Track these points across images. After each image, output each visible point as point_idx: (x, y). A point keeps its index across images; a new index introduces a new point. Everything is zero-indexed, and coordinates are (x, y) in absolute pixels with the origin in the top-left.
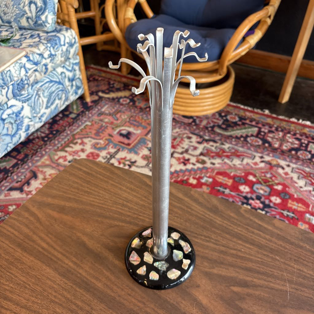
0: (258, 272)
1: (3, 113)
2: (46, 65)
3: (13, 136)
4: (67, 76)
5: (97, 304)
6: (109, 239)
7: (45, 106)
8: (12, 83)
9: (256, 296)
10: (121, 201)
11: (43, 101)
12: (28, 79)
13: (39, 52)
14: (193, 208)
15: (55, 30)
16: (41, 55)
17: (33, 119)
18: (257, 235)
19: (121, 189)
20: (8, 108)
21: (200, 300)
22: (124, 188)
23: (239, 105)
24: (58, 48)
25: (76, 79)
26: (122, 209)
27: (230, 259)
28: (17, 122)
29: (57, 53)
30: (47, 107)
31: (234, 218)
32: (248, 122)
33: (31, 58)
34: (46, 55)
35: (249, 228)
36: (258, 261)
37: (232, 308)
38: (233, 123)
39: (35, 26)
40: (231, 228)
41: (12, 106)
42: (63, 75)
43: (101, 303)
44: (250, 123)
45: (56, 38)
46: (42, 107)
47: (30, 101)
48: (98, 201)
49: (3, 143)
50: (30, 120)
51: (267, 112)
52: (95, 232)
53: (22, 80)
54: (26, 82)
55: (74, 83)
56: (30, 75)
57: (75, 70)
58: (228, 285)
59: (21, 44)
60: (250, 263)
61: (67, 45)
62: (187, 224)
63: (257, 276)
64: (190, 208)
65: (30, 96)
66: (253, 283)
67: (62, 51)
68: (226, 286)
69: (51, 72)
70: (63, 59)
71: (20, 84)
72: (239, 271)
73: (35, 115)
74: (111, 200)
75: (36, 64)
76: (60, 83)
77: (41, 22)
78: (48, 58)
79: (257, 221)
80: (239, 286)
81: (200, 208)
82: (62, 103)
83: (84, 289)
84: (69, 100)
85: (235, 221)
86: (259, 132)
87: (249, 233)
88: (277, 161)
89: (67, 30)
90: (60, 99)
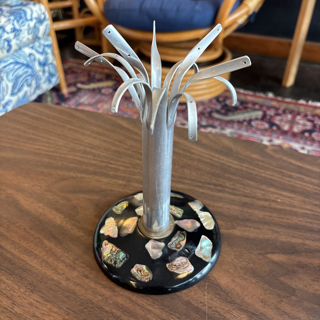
0: (311, 231)
2: (8, 41)
4: (37, 59)
5: (25, 294)
6: (59, 196)
7: (10, 91)
9: (315, 267)
10: (82, 148)
11: (7, 86)
14: (193, 151)
15: (21, 4)
16: (2, 28)
18: (298, 179)
19: (83, 134)
21: (215, 279)
22: (88, 133)
24: (22, 22)
25: (49, 64)
26: (83, 157)
27: (260, 214)
29: (23, 28)
30: (13, 94)
31: (259, 160)
32: (250, 106)
34: (8, 28)
35: (283, 171)
36: (307, 214)
37: (274, 290)
38: (233, 107)
40: (255, 172)
42: (32, 57)
43: (33, 293)
44: (253, 107)
45: (22, 12)
46: (7, 93)
48: (46, 149)
51: (271, 95)
52: (37, 187)
55: (46, 68)
57: (46, 54)
58: (263, 252)
60: (294, 218)
61: (34, 21)
62: (186, 171)
63: (310, 235)
64: (189, 152)
66: (305, 247)
67: (29, 26)
68: (259, 254)
69: (16, 51)
70: (30, 37)
72: (278, 230)
74: (67, 147)
76: (28, 66)
78: (11, 32)
79: (293, 162)
80: (283, 253)
81: (203, 150)
82: (32, 90)
83: (5, 271)
84: (41, 88)
85: (261, 163)
86: (264, 116)
87: (284, 178)
88: (288, 144)
89: (34, 4)
90: (29, 85)
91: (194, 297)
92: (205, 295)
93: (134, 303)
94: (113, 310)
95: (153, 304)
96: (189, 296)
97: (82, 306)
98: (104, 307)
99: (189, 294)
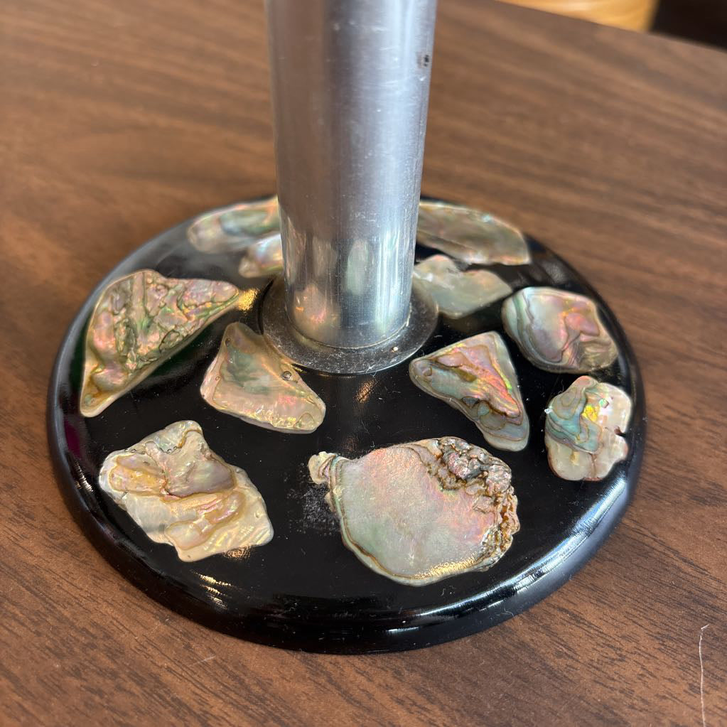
91: (639, 689)
92: (694, 689)
93: (323, 680)
94: (212, 701)
95: (420, 700)
96: (610, 684)
97: (59, 656)
98: (168, 678)
99: (611, 674)
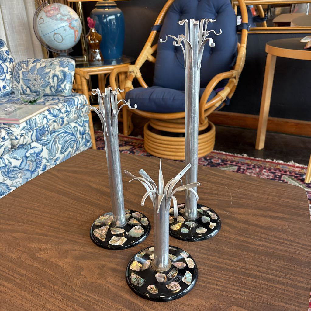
1: (26, 152)
2: (62, 118)
3: (33, 172)
4: (78, 130)
7: (59, 151)
8: (36, 128)
11: (58, 147)
12: (48, 127)
13: (58, 108)
15: (71, 95)
16: (60, 110)
17: (49, 161)
20: (31, 148)
23: (221, 152)
24: (72, 106)
25: (86, 134)
28: (37, 161)
30: (61, 153)
32: (229, 162)
33: (52, 112)
34: (63, 110)
36: (212, 189)
38: (216, 164)
39: (56, 93)
41: (34, 147)
42: (76, 129)
44: (231, 164)
45: (72, 100)
46: (58, 152)
47: (48, 145)
48: (100, 167)
49: (24, 177)
50: (47, 161)
51: (245, 155)
52: (98, 181)
53: (44, 127)
54: (46, 129)
55: (84, 136)
56: (50, 124)
57: (85, 126)
59: (45, 104)
61: (79, 105)
63: (210, 195)
65: (49, 141)
66: (207, 198)
69: (66, 125)
70: (76, 116)
71: (42, 129)
73: (51, 158)
75: (55, 116)
76: (72, 134)
77: (61, 89)
78: (64, 113)
82: (74, 151)
84: (79, 150)
86: (239, 169)
89: (80, 95)
90: (72, 148)
